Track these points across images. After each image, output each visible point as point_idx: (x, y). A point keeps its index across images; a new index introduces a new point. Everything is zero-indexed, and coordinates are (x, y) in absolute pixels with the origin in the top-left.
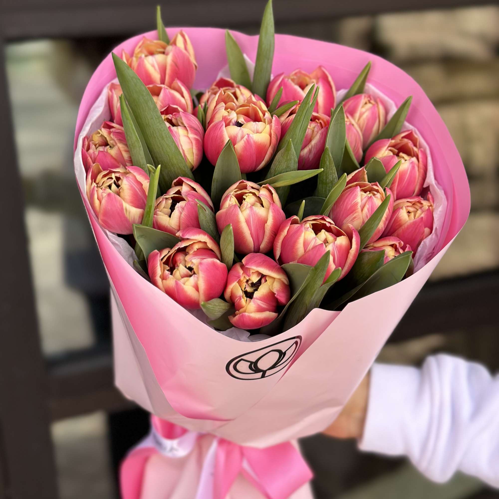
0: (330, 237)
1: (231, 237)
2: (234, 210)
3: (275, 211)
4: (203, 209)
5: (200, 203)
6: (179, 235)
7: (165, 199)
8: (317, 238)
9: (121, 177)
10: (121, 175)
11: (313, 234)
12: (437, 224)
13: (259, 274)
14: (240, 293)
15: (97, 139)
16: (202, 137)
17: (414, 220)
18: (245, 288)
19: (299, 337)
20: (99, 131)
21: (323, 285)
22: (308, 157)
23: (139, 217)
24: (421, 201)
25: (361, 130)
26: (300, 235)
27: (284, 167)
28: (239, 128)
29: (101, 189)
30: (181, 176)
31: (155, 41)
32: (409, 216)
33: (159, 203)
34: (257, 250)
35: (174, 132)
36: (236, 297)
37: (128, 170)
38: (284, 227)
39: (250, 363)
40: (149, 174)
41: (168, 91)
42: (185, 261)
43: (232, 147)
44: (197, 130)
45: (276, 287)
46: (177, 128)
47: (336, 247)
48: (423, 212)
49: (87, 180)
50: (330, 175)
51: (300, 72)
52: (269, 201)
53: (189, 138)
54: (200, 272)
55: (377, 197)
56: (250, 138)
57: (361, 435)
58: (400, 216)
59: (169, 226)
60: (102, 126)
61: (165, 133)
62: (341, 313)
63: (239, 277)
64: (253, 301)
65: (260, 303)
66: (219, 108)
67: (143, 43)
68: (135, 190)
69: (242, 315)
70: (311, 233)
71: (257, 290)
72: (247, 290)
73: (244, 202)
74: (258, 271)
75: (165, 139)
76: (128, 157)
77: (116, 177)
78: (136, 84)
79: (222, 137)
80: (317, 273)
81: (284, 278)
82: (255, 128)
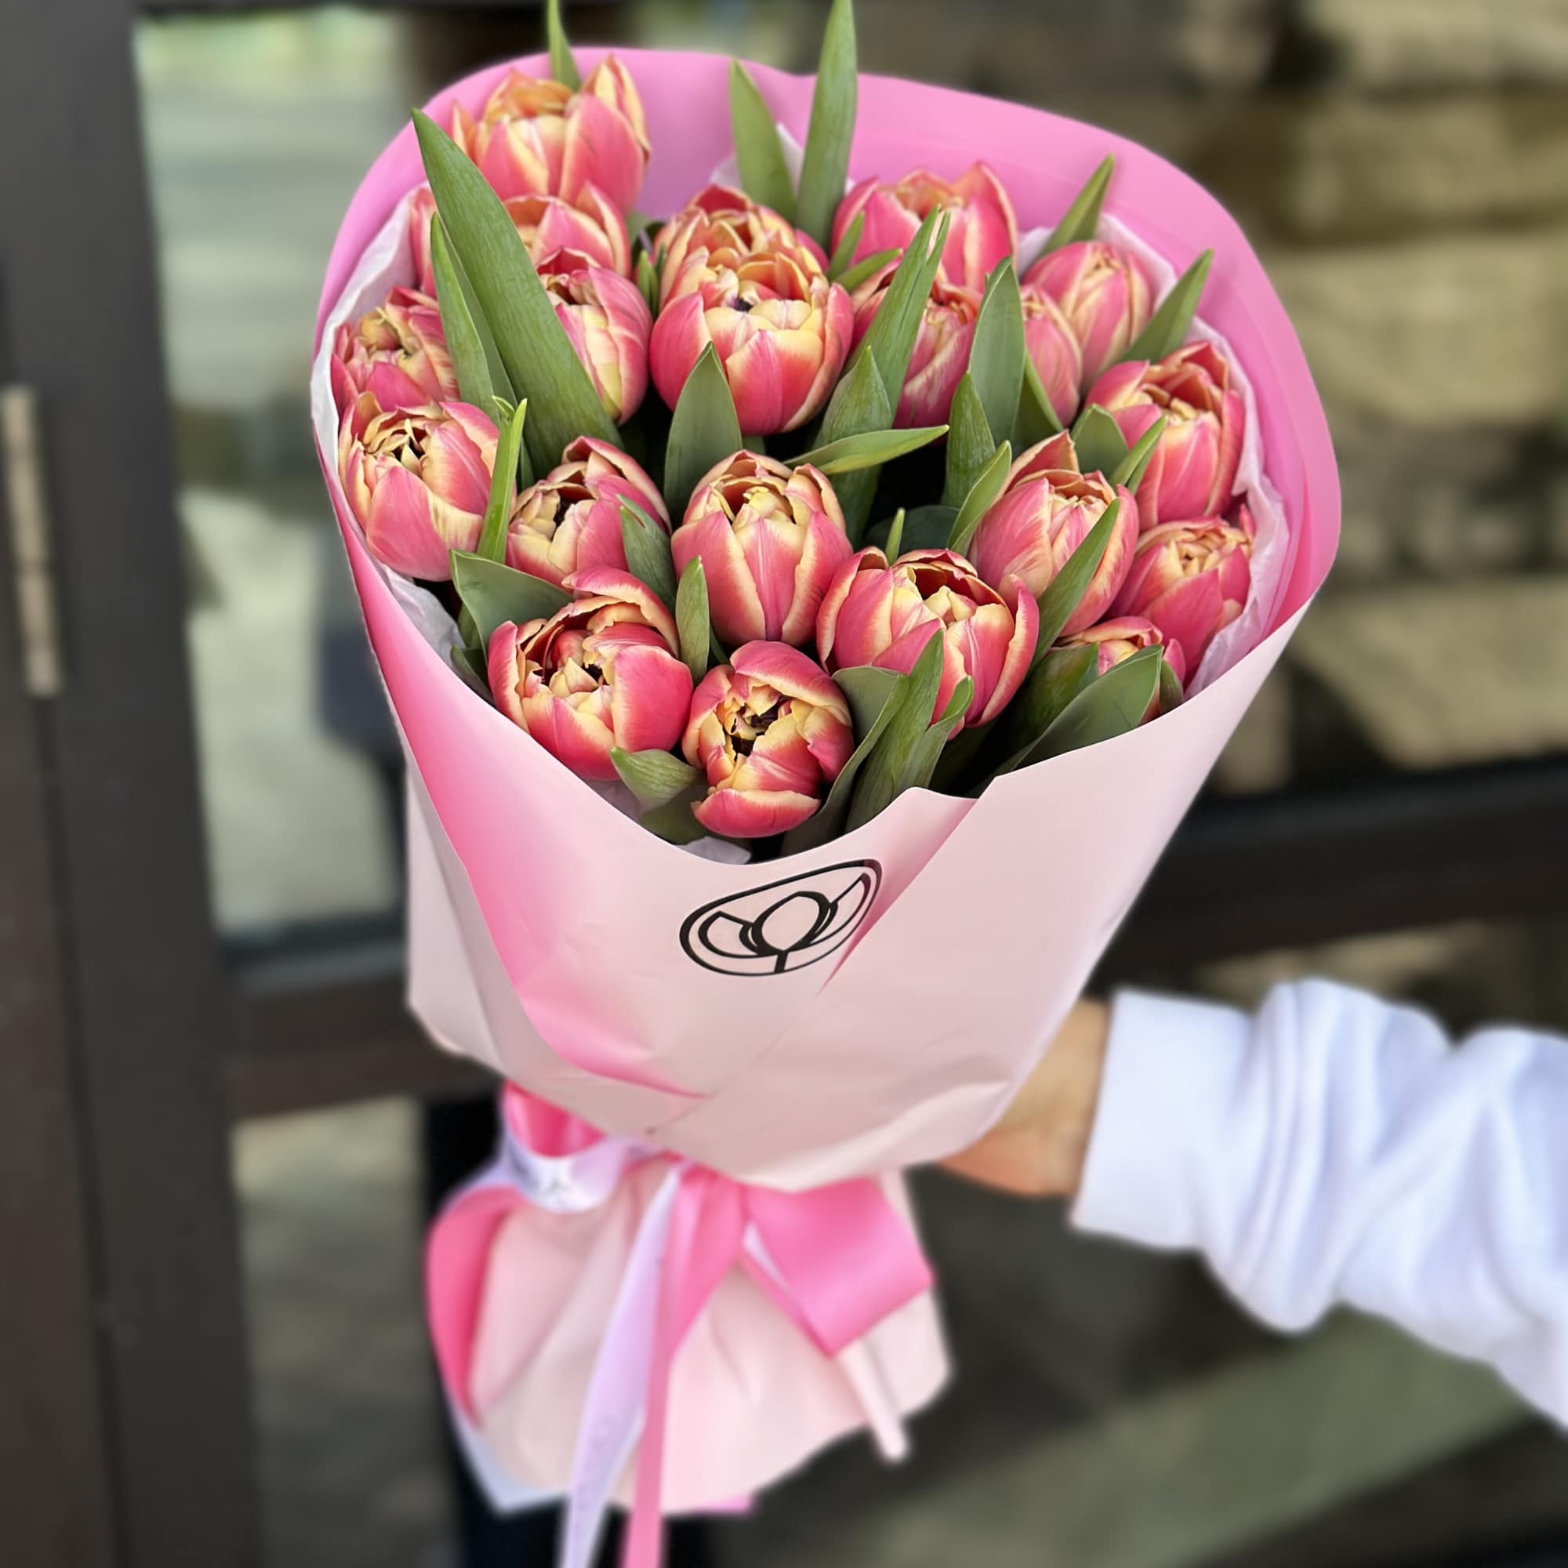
0: (960, 604)
1: (700, 592)
2: (717, 524)
3: (824, 534)
4: (636, 520)
5: (627, 505)
6: (570, 584)
7: (541, 495)
8: (925, 606)
9: (428, 431)
10: (428, 424)
11: (917, 597)
12: (1257, 591)
13: (774, 693)
15: (373, 331)
16: (645, 334)
17: (1198, 577)
18: (734, 729)
19: (873, 864)
20: (379, 310)
21: (933, 726)
22: (925, 399)
23: (471, 535)
24: (1221, 530)
25: (1079, 338)
26: (881, 598)
27: (853, 423)
28: (740, 314)
29: (376, 458)
30: (586, 436)
31: (541, 82)
32: (1184, 567)
33: (525, 502)
34: (775, 635)
35: (571, 320)
36: (710, 751)
37: (446, 411)
38: (845, 574)
39: (741, 926)
40: (495, 425)
41: (562, 213)
42: (584, 651)
43: (716, 361)
44: (629, 315)
45: (813, 728)
46: (581, 310)
47: (973, 632)
48: (1222, 556)
49: (341, 434)
50: (975, 449)
51: (925, 177)
52: (808, 507)
53: (609, 336)
54: (617, 678)
55: (1095, 511)
56: (767, 340)
58: (1160, 566)
59: (547, 562)
60: (389, 297)
61: (546, 321)
62: (976, 804)
63: (719, 698)
64: (750, 760)
65: (768, 765)
66: (693, 262)
67: (510, 86)
68: (463, 464)
69: (719, 795)
70: (912, 594)
71: (763, 734)
72: (738, 734)
73: (745, 507)
74: (768, 686)
75: (546, 336)
76: (450, 381)
77: (415, 430)
78: (470, 190)
79: (693, 336)
80: (916, 691)
81: (836, 707)
82: (784, 316)
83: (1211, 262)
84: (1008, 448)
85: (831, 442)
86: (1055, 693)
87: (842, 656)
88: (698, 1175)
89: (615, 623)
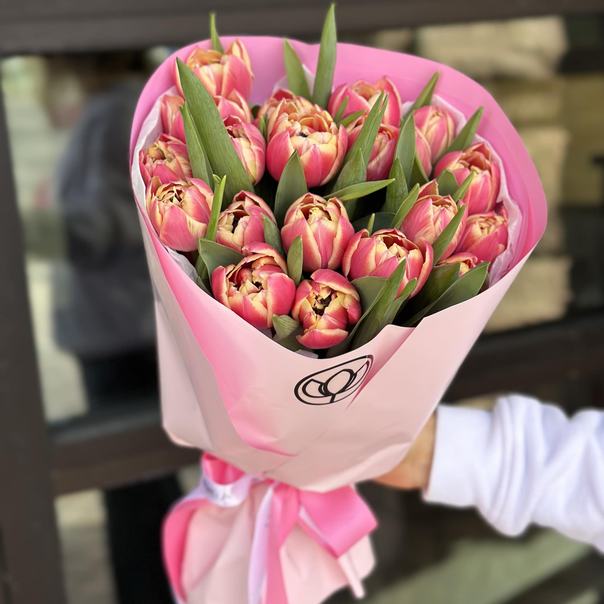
0: (402, 251)
1: (300, 251)
2: (301, 224)
3: (344, 224)
4: (269, 223)
5: (265, 217)
6: (246, 250)
7: (227, 215)
8: (389, 252)
9: (183, 190)
10: (183, 188)
11: (385, 248)
12: (511, 240)
13: (330, 289)
14: (309, 309)
15: (153, 152)
16: (265, 148)
17: (489, 235)
18: (315, 304)
19: (370, 357)
20: (155, 143)
21: (397, 299)
22: (376, 169)
23: (203, 232)
24: (494, 217)
25: (429, 143)
26: (371, 249)
27: (353, 180)
28: (305, 138)
29: (163, 202)
30: (243, 190)
31: (209, 51)
32: (482, 232)
33: (220, 218)
34: (325, 266)
35: (236, 144)
36: (306, 315)
37: (191, 182)
38: (355, 240)
39: (319, 384)
41: (225, 102)
42: (252, 276)
43: (297, 158)
44: (259, 141)
45: (348, 303)
46: (239, 139)
47: (409, 261)
48: (496, 227)
49: (147, 194)
50: (400, 188)
51: (363, 83)
52: (336, 214)
53: (252, 150)
54: (269, 287)
55: (450, 210)
56: (317, 148)
57: (426, 484)
58: (473, 232)
59: (232, 242)
60: (159, 138)
61: (228, 145)
62: (415, 330)
63: (309, 293)
64: (323, 317)
65: (330, 318)
66: (282, 119)
67: (196, 53)
68: (198, 203)
69: (312, 332)
70: (383, 246)
71: (328, 306)
72: (316, 307)
73: (311, 216)
74: (328, 287)
75: (228, 150)
76: (187, 170)
77: (177, 190)
78: (200, 91)
79: (286, 149)
80: (392, 285)
81: (355, 294)
82: (322, 139)
83: (482, 112)
85: (342, 188)
86: (440, 284)
87: (354, 273)
88: (282, 487)
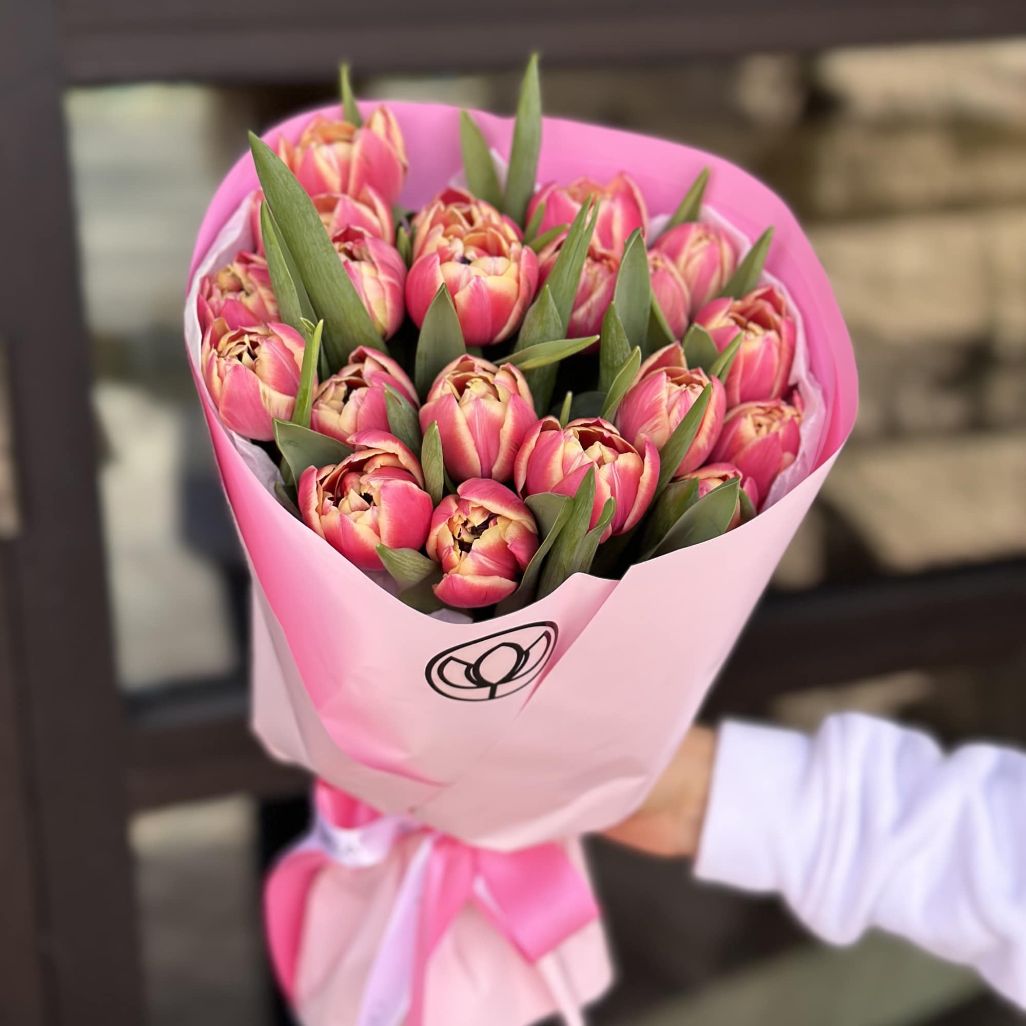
0: (608, 453)
1: (436, 444)
2: (449, 402)
3: (519, 408)
4: (395, 400)
5: (389, 389)
6: (352, 441)
7: (334, 384)
8: (585, 454)
9: (259, 342)
10: (260, 338)
11: (580, 448)
12: (805, 446)
13: (486, 512)
15: (225, 280)
16: (402, 279)
17: (766, 437)
18: (459, 535)
19: (552, 625)
20: (229, 266)
21: (590, 532)
22: (586, 321)
23: (287, 410)
24: (780, 407)
25: (688, 285)
26: (556, 449)
27: (538, 336)
28: (463, 266)
29: (225, 359)
30: (364, 345)
31: (337, 122)
32: (757, 432)
33: (323, 389)
34: (487, 474)
35: (354, 271)
36: (444, 549)
37: (271, 330)
38: (533, 433)
39: (465, 667)
40: (303, 337)
41: (349, 204)
42: (361, 485)
43: (447, 296)
44: (392, 268)
45: (511, 534)
46: (360, 265)
47: (616, 471)
48: (782, 424)
49: (203, 345)
50: (618, 354)
51: (587, 182)
52: (509, 392)
53: (379, 281)
54: (382, 502)
55: (696, 393)
56: (481, 282)
58: (741, 431)
59: (338, 428)
60: (236, 258)
61: (337, 271)
62: (619, 584)
63: (450, 515)
64: (471, 555)
65: (482, 558)
66: (434, 234)
67: (317, 125)
68: (281, 363)
69: (450, 578)
70: (575, 445)
71: (479, 538)
72: (463, 539)
73: (467, 391)
74: (481, 507)
75: (337, 281)
76: (274, 311)
77: (252, 343)
78: (286, 184)
79: (433, 280)
80: (578, 508)
81: (527, 521)
82: (493, 267)
83: (772, 234)
84: (638, 351)
85: (523, 348)
86: (672, 511)
87: (531, 487)
88: (446, 842)
89: (381, 466)
